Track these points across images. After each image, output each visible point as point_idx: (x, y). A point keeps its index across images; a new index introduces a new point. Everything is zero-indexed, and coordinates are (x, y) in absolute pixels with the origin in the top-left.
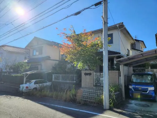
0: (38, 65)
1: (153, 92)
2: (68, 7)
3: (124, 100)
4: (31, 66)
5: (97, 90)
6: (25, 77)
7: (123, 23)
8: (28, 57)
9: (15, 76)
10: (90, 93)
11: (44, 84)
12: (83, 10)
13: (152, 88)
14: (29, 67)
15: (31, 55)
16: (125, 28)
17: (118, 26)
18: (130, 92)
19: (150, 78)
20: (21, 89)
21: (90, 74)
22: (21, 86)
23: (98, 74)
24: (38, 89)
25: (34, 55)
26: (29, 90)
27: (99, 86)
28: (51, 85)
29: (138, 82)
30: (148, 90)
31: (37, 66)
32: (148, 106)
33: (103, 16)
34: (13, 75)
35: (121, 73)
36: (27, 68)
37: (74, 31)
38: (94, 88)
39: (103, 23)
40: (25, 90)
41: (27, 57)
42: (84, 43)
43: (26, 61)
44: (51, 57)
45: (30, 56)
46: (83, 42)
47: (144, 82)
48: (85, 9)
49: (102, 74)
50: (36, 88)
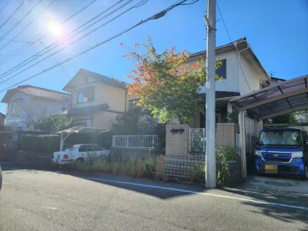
0: (86, 119)
1: (301, 160)
2: (142, 3)
3: (244, 176)
4: (74, 122)
5: (194, 159)
6: (62, 138)
7: (245, 39)
8: (69, 105)
9: (44, 137)
10: (180, 164)
11: (96, 152)
12: (171, 9)
13: (299, 154)
14: (69, 123)
15: (74, 102)
16: (250, 50)
17: (235, 44)
18: (258, 162)
19: (295, 136)
20: (55, 159)
21: (182, 131)
22: (56, 154)
23: (197, 130)
24: (85, 160)
25: (80, 103)
26: (69, 160)
27: (198, 152)
28: (110, 155)
29: (273, 144)
30: (291, 158)
31: (85, 121)
32: (291, 185)
33: (206, 16)
34: (42, 136)
35: (240, 128)
36: (67, 124)
37: (153, 48)
38: (189, 156)
39: (206, 29)
40: (62, 161)
41: (67, 107)
42: (171, 72)
43: (66, 112)
44: (109, 105)
45: (71, 104)
46: (169, 69)
47: (283, 143)
48: (173, 6)
49: (204, 129)
50: (81, 159)
